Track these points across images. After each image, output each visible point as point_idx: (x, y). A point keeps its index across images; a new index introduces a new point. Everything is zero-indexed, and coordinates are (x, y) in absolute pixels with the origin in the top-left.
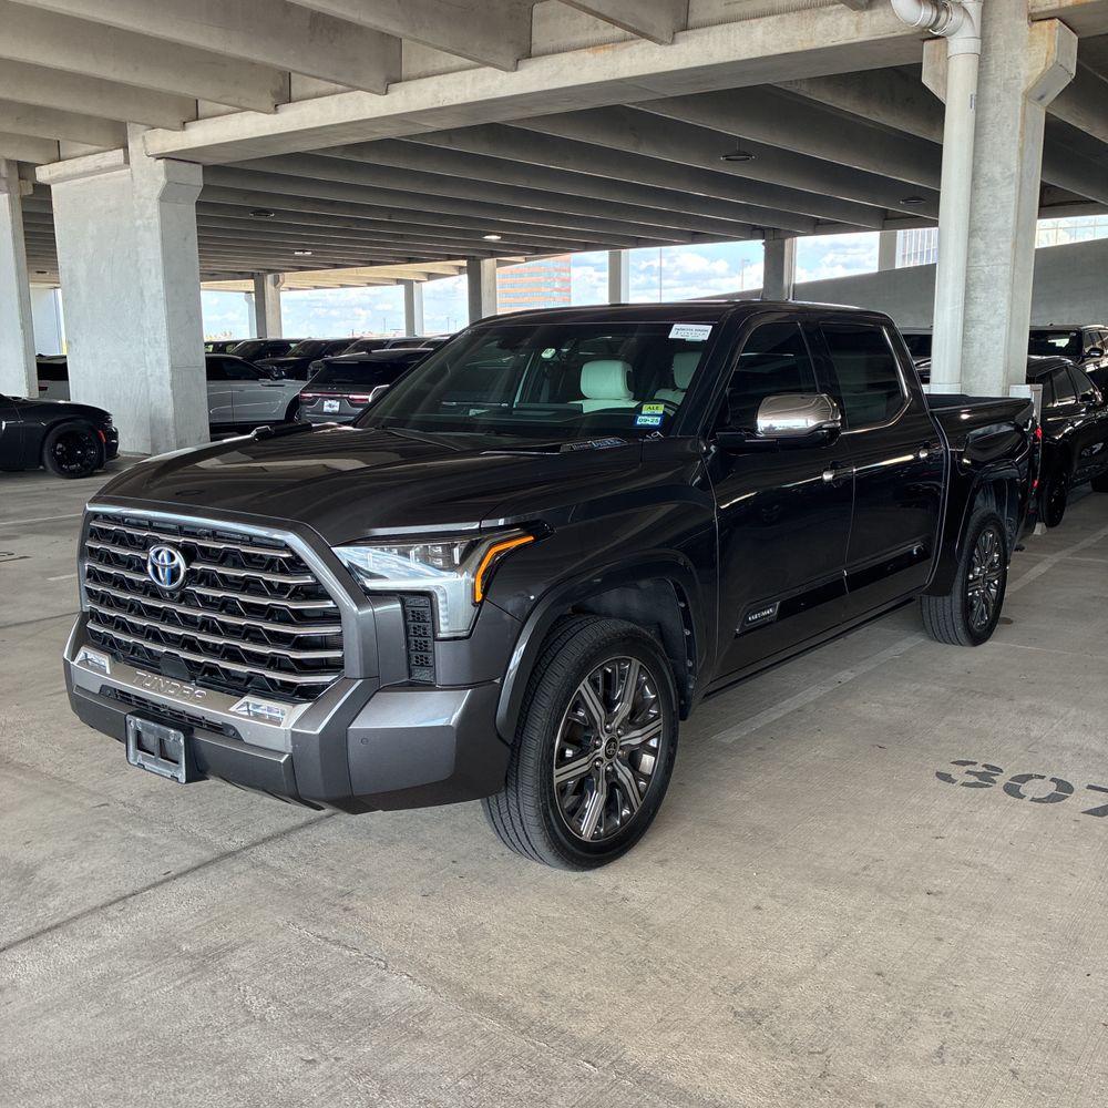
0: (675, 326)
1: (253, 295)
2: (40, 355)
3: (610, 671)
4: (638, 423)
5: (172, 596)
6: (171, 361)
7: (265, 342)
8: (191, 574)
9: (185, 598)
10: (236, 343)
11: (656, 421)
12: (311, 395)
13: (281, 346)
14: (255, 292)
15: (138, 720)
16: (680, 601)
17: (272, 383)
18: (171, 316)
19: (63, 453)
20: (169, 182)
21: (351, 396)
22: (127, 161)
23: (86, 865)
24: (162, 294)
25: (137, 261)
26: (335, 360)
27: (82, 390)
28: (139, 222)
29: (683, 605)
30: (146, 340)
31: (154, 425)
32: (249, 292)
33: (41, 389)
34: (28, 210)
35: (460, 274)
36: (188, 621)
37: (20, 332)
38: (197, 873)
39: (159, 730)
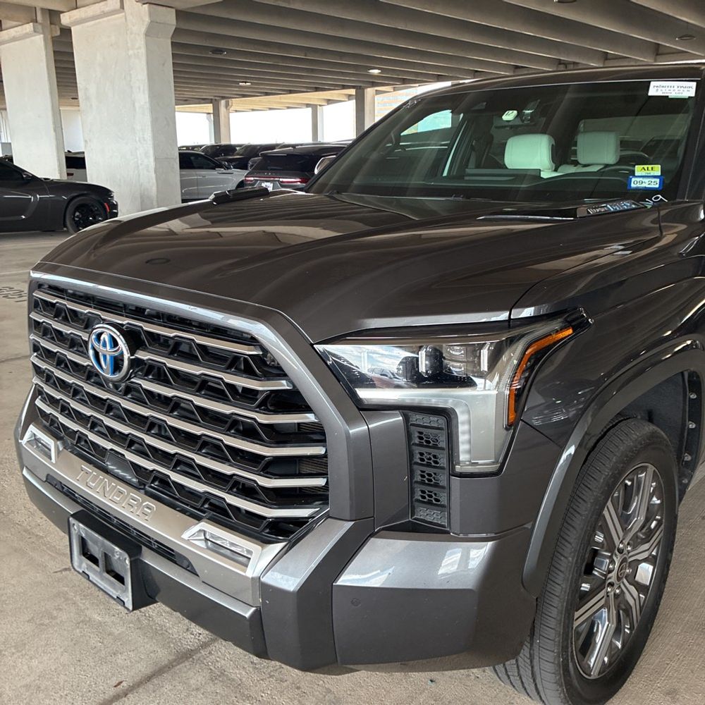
0: (653, 84)
1: (212, 115)
2: (69, 151)
3: (629, 483)
4: (633, 185)
5: (116, 387)
6: (154, 154)
7: (220, 146)
8: (135, 363)
9: (130, 391)
10: (201, 146)
11: (655, 184)
12: (252, 179)
13: (230, 149)
14: (213, 113)
15: (81, 525)
16: (692, 391)
17: (224, 171)
18: (155, 121)
19: (80, 219)
20: (151, 22)
21: (281, 180)
22: (122, 7)
23: (34, 663)
24: (148, 105)
25: (130, 81)
26: (271, 153)
27: (95, 175)
28: (131, 52)
29: (693, 396)
30: (137, 139)
31: (144, 201)
32: (209, 113)
33: (68, 174)
34: (57, 50)
35: (349, 100)
36: (134, 418)
37: (53, 133)
38: (150, 686)
39: (103, 544)
